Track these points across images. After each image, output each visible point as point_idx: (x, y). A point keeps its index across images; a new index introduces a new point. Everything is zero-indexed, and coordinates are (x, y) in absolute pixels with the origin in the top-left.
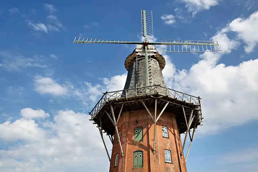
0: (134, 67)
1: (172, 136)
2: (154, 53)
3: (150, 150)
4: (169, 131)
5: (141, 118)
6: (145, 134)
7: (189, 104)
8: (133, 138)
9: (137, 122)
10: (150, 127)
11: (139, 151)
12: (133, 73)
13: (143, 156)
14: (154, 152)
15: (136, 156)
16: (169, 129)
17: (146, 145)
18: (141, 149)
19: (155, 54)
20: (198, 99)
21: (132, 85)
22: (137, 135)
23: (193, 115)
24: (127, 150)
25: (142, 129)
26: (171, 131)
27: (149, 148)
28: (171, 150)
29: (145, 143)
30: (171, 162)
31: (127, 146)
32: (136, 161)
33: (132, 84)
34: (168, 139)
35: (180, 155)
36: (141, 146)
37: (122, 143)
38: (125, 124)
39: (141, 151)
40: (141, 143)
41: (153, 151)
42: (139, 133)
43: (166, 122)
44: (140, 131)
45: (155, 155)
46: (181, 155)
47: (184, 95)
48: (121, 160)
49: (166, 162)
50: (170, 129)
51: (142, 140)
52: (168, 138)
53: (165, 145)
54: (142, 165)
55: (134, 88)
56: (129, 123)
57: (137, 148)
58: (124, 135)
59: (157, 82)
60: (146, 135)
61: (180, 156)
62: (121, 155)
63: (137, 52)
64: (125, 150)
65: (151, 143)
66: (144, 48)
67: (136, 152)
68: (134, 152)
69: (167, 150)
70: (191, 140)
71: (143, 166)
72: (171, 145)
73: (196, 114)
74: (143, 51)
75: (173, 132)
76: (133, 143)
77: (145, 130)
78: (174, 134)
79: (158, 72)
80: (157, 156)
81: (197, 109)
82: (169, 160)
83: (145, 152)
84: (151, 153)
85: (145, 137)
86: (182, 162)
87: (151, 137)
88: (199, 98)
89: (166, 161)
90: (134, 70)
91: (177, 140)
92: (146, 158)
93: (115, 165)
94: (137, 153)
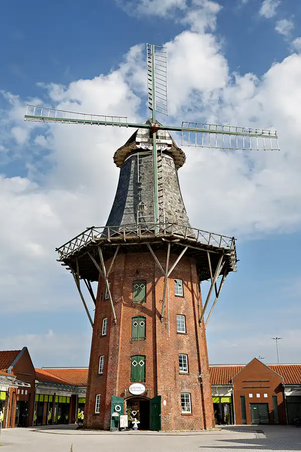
0: (132, 169)
1: (188, 294)
2: (168, 146)
3: (157, 317)
4: (185, 287)
5: (143, 266)
6: (149, 291)
7: (217, 248)
8: (131, 297)
9: (137, 272)
10: (157, 281)
11: (140, 317)
12: (131, 181)
13: (145, 324)
14: (162, 319)
15: (136, 324)
16: (185, 284)
17: (151, 308)
18: (143, 314)
19: (169, 148)
20: (232, 240)
21: (129, 207)
22: (136, 292)
23: (223, 262)
24: (122, 315)
25: (146, 284)
26: (187, 286)
27: (154, 313)
28: (186, 315)
29: (148, 305)
30: (185, 332)
31: (122, 309)
32: (135, 331)
33: (130, 205)
34: (183, 299)
35: (198, 321)
36: (143, 309)
37: (115, 304)
38: (118, 274)
39: (143, 317)
40: (143, 305)
41: (160, 317)
42: (140, 290)
43: (181, 272)
44: (143, 286)
45: (163, 324)
46: (200, 322)
47: (212, 235)
48: (113, 329)
49: (177, 333)
50: (186, 282)
51: (145, 300)
52: (183, 297)
53: (179, 308)
54: (144, 336)
55: (133, 212)
56: (125, 272)
57: (137, 312)
58: (118, 291)
59: (170, 202)
60: (151, 293)
61: (198, 323)
62: (114, 322)
63: (138, 143)
64: (119, 314)
65: (158, 306)
66: (151, 137)
67: (136, 317)
68: (132, 318)
69: (180, 316)
70: (217, 295)
71: (145, 339)
72: (186, 308)
73: (227, 260)
74: (149, 140)
75: (190, 288)
76: (131, 305)
77: (149, 286)
78: (192, 291)
79: (171, 181)
80: (166, 324)
81: (228, 254)
82: (183, 330)
83: (149, 319)
84: (158, 321)
85: (150, 297)
86: (200, 331)
87: (158, 297)
88: (233, 238)
89: (178, 331)
90: (132, 176)
91: (195, 298)
92: (150, 327)
93: (103, 335)
94: (137, 319)
